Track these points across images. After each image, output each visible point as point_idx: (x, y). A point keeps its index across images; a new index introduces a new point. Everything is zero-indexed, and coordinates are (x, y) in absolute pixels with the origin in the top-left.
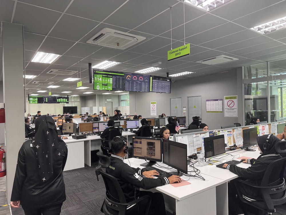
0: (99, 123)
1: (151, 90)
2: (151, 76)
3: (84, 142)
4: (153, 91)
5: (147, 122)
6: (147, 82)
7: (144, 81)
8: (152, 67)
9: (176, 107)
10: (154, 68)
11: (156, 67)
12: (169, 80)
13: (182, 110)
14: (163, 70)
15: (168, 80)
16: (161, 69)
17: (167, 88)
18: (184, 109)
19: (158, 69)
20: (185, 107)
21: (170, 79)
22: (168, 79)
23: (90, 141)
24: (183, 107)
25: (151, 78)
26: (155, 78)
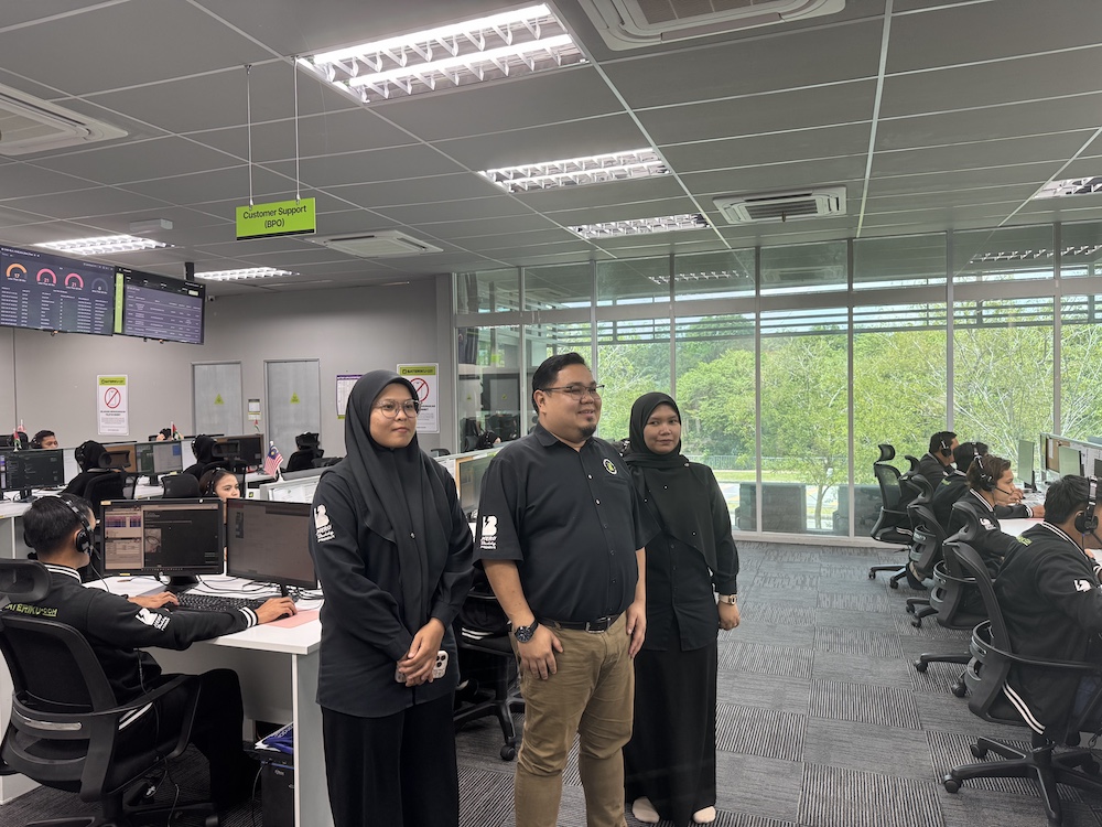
1: (118, 329)
2: (117, 270)
4: (126, 332)
6: (101, 297)
7: (87, 293)
8: (126, 236)
9: (219, 400)
10: (134, 238)
11: (145, 236)
12: (196, 293)
13: (245, 411)
14: (173, 249)
15: (191, 292)
16: (164, 245)
17: (188, 322)
18: (254, 406)
19: (152, 243)
20: (258, 400)
21: (202, 288)
22: (194, 289)
24: (250, 401)
25: (120, 277)
26: (136, 277)
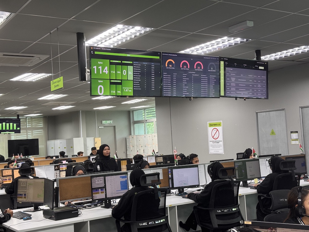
0: (106, 177)
1: (222, 93)
2: (221, 59)
3: (73, 226)
4: (227, 95)
5: (225, 171)
6: (213, 73)
7: (205, 72)
8: (225, 38)
9: (273, 133)
10: (229, 39)
11: (235, 36)
12: (262, 68)
13: (289, 139)
14: (251, 42)
15: (260, 68)
16: (245, 40)
17: (259, 86)
18: (294, 136)
19: (238, 40)
20: (297, 132)
21: (266, 64)
22: (262, 65)
23: (89, 222)
24: (292, 132)
25: (222, 63)
26: (231, 63)
